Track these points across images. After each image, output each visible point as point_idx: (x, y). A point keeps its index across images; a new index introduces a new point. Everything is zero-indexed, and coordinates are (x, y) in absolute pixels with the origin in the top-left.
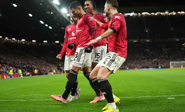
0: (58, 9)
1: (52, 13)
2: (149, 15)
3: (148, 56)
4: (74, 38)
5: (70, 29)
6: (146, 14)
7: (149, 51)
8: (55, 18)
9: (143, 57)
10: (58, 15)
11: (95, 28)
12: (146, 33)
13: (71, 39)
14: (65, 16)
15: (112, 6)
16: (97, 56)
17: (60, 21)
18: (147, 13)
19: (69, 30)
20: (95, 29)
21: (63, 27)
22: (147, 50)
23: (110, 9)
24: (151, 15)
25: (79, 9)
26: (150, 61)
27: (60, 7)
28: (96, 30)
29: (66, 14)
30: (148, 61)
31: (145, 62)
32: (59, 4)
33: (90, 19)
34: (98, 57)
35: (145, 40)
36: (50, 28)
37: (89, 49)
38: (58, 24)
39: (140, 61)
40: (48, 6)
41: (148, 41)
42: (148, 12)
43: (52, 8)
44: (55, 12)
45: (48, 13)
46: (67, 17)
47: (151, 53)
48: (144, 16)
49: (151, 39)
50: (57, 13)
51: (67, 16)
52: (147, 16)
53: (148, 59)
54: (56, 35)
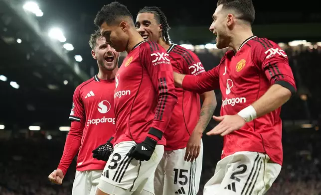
0: (36, 27)
1: (19, 41)
2: (311, 48)
3: (307, 172)
4: (104, 120)
5: (91, 94)
6: (302, 46)
7: (309, 158)
8: (28, 57)
9: (292, 175)
10: (37, 47)
11: (166, 88)
12: (302, 101)
13: (96, 122)
14: (59, 52)
15: (240, 18)
16: (179, 179)
17: (45, 65)
18: (304, 43)
19: (89, 95)
20: (165, 91)
21: (52, 84)
22: (302, 153)
23: (235, 27)
24: (316, 47)
25: (123, 26)
26: (313, 186)
27: (43, 22)
28: (167, 93)
29: (63, 44)
30: (308, 187)
31: (298, 190)
32: (40, 14)
33: (154, 57)
34: (183, 180)
35: (297, 123)
36: (14, 85)
37: (143, 148)
38: (38, 75)
39: (281, 185)
40: (8, 20)
41: (307, 126)
42: (307, 41)
43: (19, 26)
44: (28, 38)
45: (9, 40)
46: (66, 52)
47: (316, 162)
48: (296, 52)
49: (315, 122)
50: (33, 41)
51: (64, 50)
52: (304, 52)
53: (306, 179)
54: (31, 108)
